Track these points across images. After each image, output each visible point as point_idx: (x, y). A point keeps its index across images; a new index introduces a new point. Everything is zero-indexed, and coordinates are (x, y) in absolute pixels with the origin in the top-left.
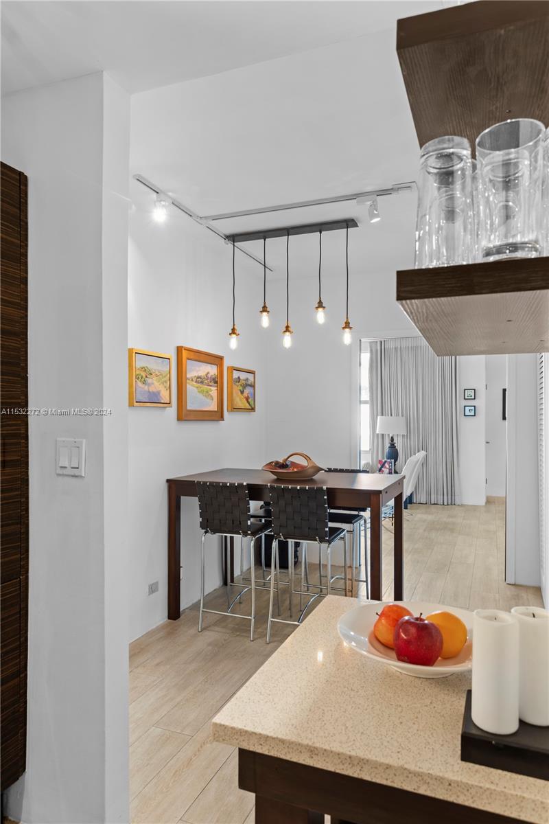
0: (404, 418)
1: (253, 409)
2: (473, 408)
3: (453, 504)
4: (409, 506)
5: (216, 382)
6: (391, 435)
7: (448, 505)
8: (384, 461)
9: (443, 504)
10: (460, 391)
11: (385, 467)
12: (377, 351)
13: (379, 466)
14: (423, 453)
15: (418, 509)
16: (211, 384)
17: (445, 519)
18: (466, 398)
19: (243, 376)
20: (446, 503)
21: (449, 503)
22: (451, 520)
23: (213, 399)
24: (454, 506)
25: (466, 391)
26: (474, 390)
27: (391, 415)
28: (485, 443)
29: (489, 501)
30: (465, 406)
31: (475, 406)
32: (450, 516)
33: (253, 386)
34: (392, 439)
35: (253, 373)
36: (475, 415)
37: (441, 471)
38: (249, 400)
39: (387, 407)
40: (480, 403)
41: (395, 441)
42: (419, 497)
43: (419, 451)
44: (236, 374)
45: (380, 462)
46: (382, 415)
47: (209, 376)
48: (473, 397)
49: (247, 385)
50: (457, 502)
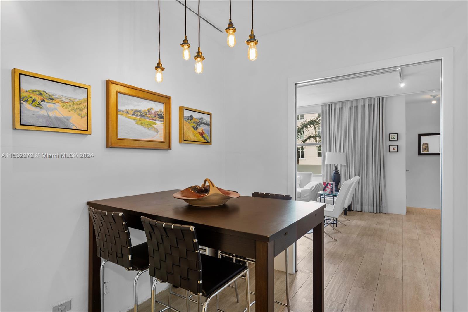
0: (345, 154)
1: (209, 143)
2: (396, 147)
3: (380, 212)
4: (348, 212)
5: (162, 118)
6: (335, 165)
7: (377, 213)
8: (327, 183)
9: (374, 213)
10: (386, 134)
11: (328, 188)
12: (326, 111)
13: (324, 186)
14: (357, 178)
15: (354, 215)
16: (155, 118)
17: (374, 226)
18: (391, 139)
19: (196, 116)
20: (375, 212)
21: (378, 212)
22: (379, 226)
23: (158, 132)
24: (381, 214)
25: (391, 135)
26: (397, 134)
27: (336, 152)
28: (405, 171)
29: (409, 211)
30: (390, 146)
31: (397, 145)
32: (378, 223)
33: (210, 125)
34: (336, 168)
35: (210, 114)
36: (397, 152)
37: (372, 189)
38: (204, 135)
39: (333, 147)
40: (402, 143)
41: (339, 169)
42: (355, 206)
43: (355, 176)
44: (187, 114)
45: (324, 183)
46: (330, 152)
47: (153, 111)
48: (396, 139)
49: (201, 123)
50: (384, 211)
